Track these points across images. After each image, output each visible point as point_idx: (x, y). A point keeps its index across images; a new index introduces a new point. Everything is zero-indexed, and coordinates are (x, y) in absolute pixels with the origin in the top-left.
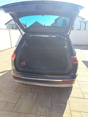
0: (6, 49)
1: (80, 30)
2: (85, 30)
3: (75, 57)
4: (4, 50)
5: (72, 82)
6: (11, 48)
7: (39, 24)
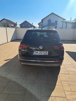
0: (4, 44)
1: (62, 28)
2: (66, 28)
3: (62, 46)
4: (2, 44)
5: (61, 63)
6: (7, 43)
7: (28, 23)
